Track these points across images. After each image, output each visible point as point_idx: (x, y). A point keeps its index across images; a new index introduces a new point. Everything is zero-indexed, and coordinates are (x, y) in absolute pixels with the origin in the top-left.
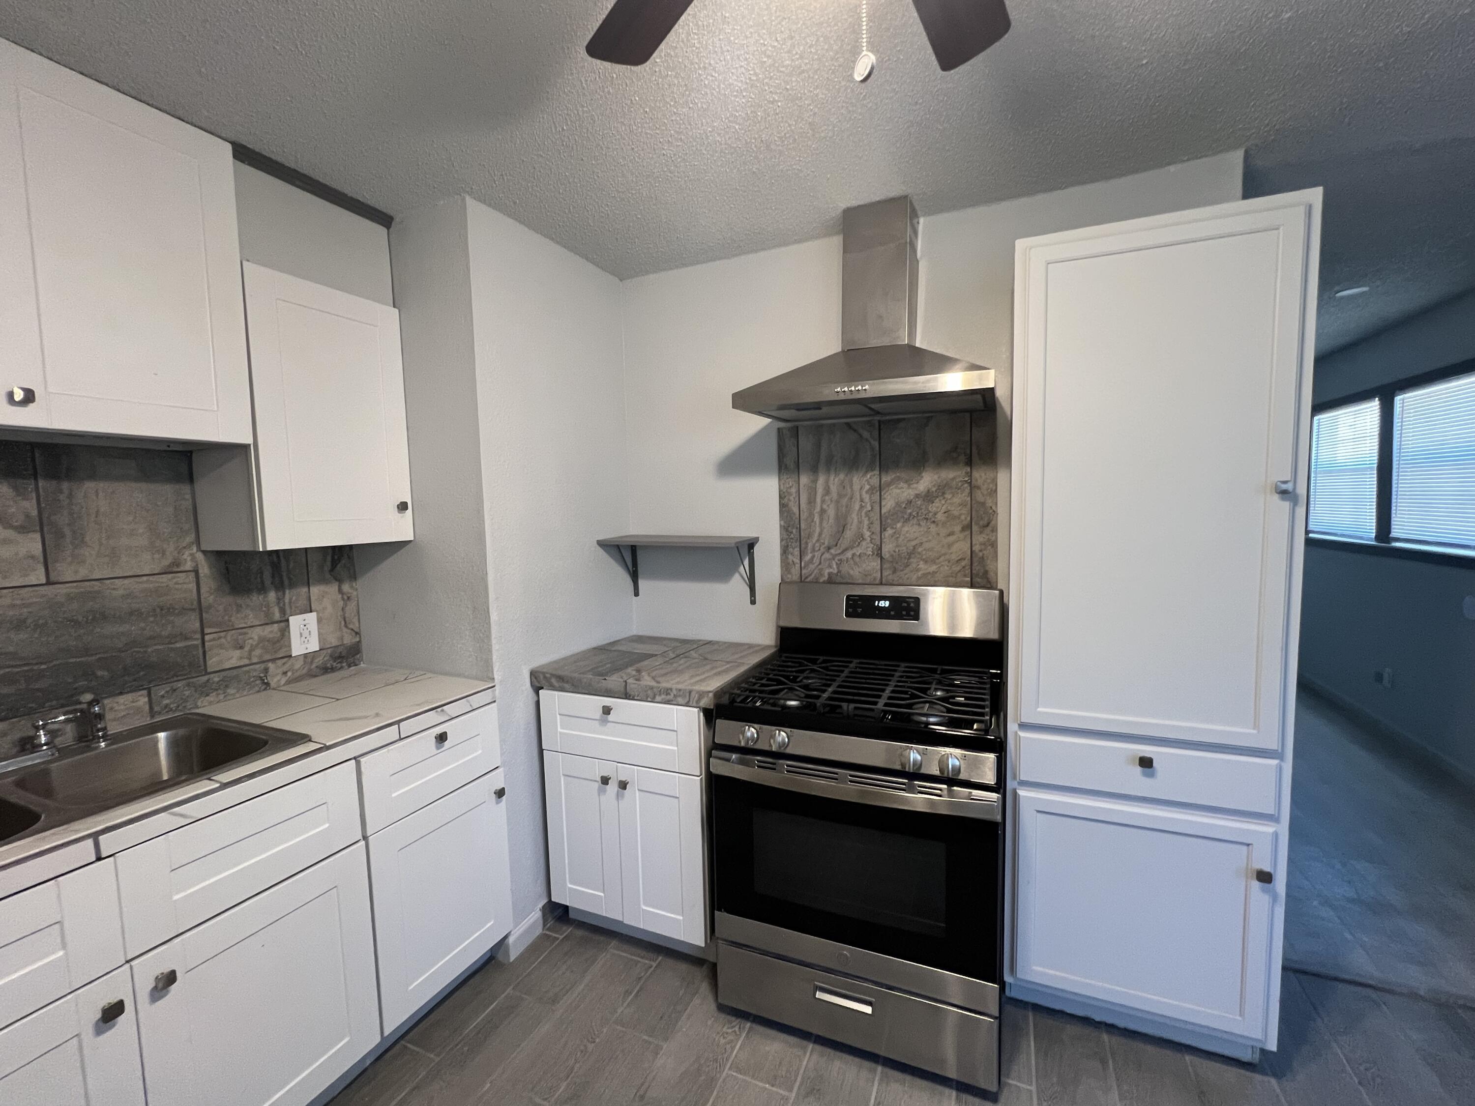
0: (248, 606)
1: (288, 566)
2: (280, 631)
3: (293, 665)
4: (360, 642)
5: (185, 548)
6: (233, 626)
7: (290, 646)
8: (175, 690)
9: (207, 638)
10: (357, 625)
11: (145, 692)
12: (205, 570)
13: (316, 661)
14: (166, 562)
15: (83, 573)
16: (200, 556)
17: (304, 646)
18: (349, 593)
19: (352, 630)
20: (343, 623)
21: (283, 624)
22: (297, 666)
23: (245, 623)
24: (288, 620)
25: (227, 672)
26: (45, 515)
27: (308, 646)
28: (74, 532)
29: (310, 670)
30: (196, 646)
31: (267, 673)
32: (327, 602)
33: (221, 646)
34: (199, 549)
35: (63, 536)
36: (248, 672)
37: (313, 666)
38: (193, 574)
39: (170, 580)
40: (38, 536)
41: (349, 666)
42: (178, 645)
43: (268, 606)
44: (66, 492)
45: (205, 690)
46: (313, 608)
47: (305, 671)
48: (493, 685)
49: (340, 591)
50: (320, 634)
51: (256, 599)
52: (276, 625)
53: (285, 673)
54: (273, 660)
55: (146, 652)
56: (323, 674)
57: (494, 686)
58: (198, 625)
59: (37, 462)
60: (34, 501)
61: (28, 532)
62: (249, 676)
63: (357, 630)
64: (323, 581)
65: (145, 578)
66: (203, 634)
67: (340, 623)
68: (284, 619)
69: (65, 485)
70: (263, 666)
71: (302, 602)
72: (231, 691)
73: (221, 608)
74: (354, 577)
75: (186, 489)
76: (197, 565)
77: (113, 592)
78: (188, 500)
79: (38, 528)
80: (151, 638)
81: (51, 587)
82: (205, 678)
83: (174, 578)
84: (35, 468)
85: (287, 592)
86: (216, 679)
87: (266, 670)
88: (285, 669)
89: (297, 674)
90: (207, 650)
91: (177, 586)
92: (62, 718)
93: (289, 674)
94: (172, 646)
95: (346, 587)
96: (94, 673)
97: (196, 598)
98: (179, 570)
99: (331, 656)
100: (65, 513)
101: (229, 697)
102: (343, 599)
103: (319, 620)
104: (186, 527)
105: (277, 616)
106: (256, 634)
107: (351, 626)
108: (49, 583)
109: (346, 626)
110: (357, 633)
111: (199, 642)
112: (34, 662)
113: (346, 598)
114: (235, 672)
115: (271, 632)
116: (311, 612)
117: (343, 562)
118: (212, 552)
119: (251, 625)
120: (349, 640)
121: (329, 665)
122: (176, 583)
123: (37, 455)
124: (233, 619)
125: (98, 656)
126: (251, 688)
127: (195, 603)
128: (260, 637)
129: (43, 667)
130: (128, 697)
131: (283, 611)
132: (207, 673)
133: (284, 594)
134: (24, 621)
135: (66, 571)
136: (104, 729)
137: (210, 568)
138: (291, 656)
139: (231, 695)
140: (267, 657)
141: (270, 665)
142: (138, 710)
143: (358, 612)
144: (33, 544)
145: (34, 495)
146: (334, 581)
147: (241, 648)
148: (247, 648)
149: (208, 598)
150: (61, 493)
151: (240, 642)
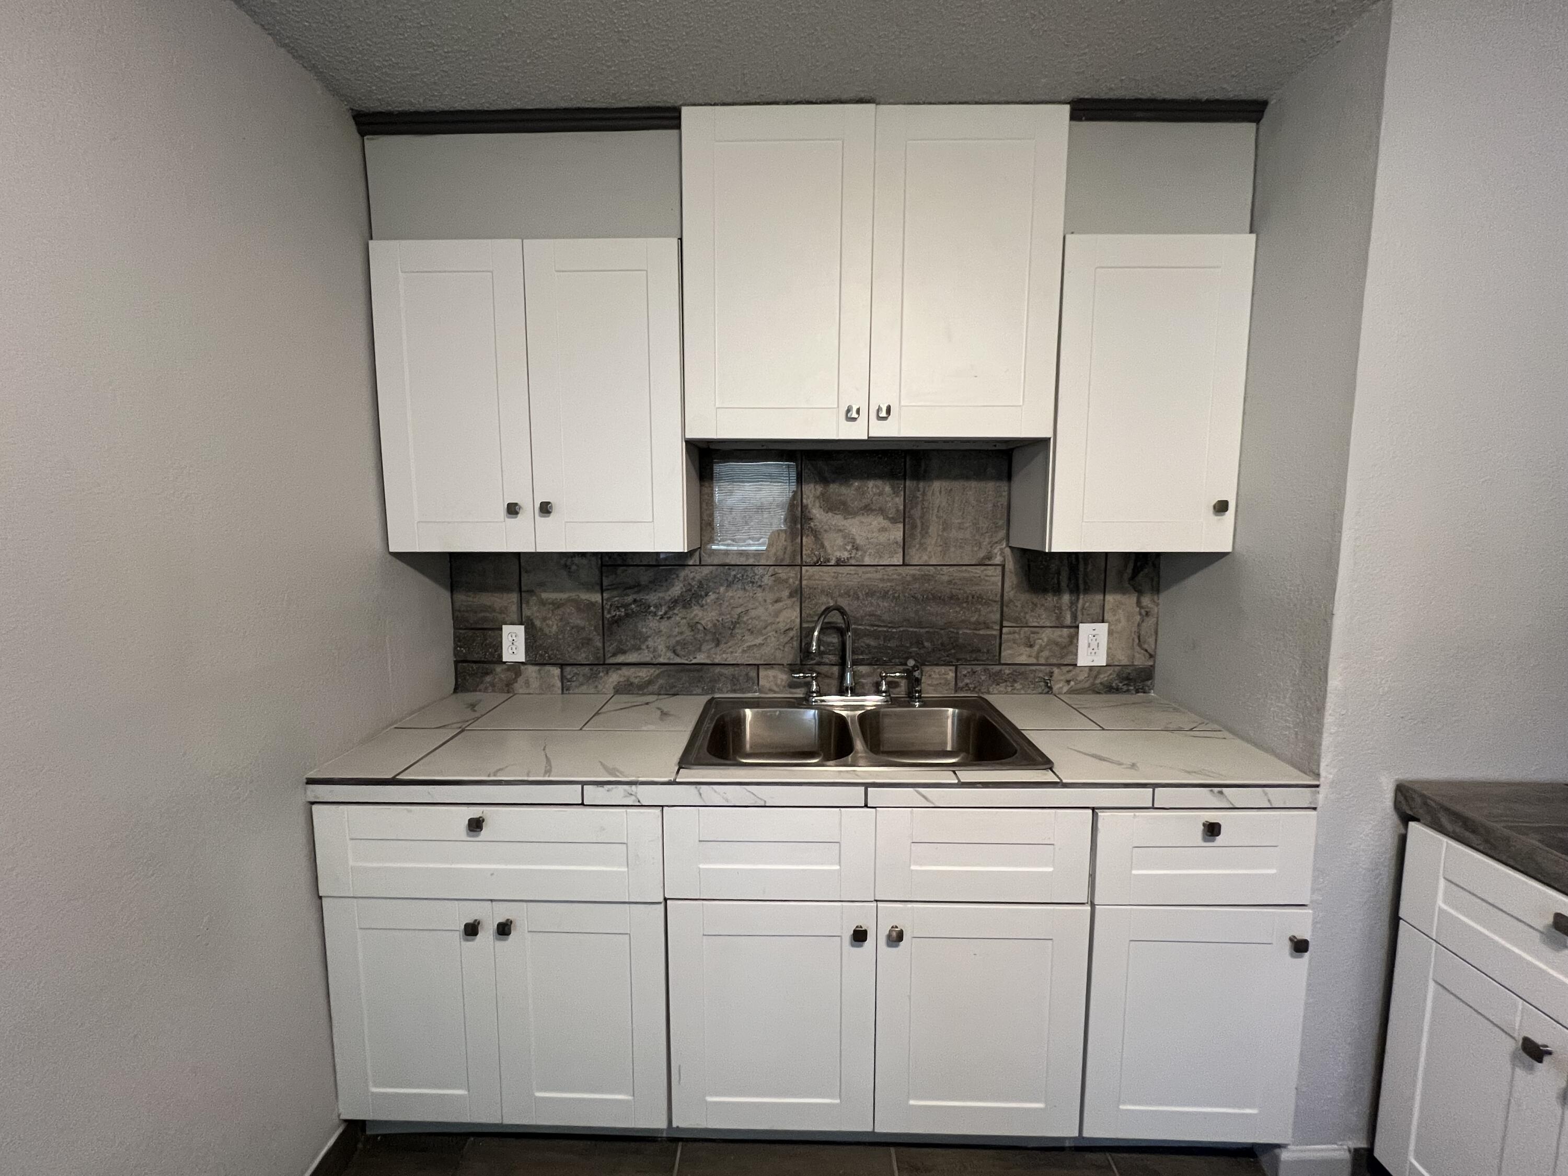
0: (1043, 605)
1: (1085, 569)
2: (1069, 637)
3: (1077, 675)
4: (1153, 666)
5: (996, 543)
6: (1027, 623)
7: (1076, 655)
8: (974, 672)
9: (1005, 630)
10: (1153, 647)
11: (953, 668)
12: (1010, 565)
13: (1102, 676)
14: (982, 554)
15: (925, 558)
16: (1008, 551)
17: (1091, 658)
18: (1148, 607)
19: (1146, 651)
20: (1137, 641)
21: (1072, 630)
22: (1081, 677)
23: (1039, 623)
24: (1078, 627)
25: (1017, 667)
26: (907, 510)
27: (1095, 659)
28: (923, 524)
29: (1093, 684)
30: (995, 636)
31: (1051, 677)
32: (1121, 614)
33: (1014, 641)
34: (1008, 545)
35: (916, 527)
36: (1035, 671)
37: (1098, 681)
38: (1000, 568)
39: (982, 571)
40: (901, 526)
41: (1137, 692)
42: (981, 632)
43: (1060, 608)
44: (921, 490)
45: (997, 679)
46: (1106, 618)
47: (1087, 685)
48: (1316, 783)
49: (1139, 603)
50: (1109, 648)
51: (1050, 600)
52: (1065, 630)
53: (1068, 682)
54: (1059, 665)
55: (958, 633)
56: (1106, 693)
57: (1317, 786)
58: (998, 616)
59: (908, 466)
60: (902, 498)
61: (896, 523)
62: (1035, 676)
63: (1153, 653)
64: (1121, 589)
65: (964, 568)
66: (1002, 627)
67: (1133, 640)
68: (1074, 625)
69: (921, 485)
70: (1048, 669)
71: (1095, 610)
72: (1018, 686)
73: (1018, 604)
74: (1156, 589)
75: (1004, 486)
76: (1005, 560)
77: (942, 576)
78: (1004, 497)
79: (902, 520)
80: (963, 621)
81: (905, 567)
82: (998, 668)
83: (985, 570)
84: (905, 472)
85: (1081, 597)
86: (1007, 672)
87: (1051, 674)
88: (1069, 676)
89: (1079, 686)
90: (1003, 642)
91: (986, 578)
92: (898, 674)
93: (1072, 683)
94: (977, 632)
95: (1146, 601)
96: (922, 644)
97: (1000, 591)
98: (989, 563)
99: (1118, 675)
100: (919, 507)
101: (1015, 692)
102: (1140, 614)
103: (1110, 633)
104: (1000, 523)
105: (1068, 620)
106: (1046, 635)
107: (1146, 646)
108: (904, 564)
109: (1140, 645)
110: (1151, 656)
111: (996, 633)
112: (890, 625)
113: (1144, 613)
114: (1023, 668)
115: (1061, 636)
116: (1103, 622)
117: (1146, 571)
118: (1018, 549)
119: (1043, 625)
120: (1141, 661)
121: (1114, 685)
122: (987, 576)
123: (908, 460)
124: (1028, 616)
125: (927, 630)
126: (1034, 688)
127: (999, 595)
128: (1049, 640)
129: (894, 630)
130: (943, 669)
131: (1074, 617)
132: (1000, 664)
133: (1078, 599)
134: (887, 592)
135: (916, 557)
136: (920, 692)
137: (1015, 563)
138: (1076, 665)
139: (1018, 690)
140: (1055, 661)
141: (1056, 670)
142: (947, 683)
143: (1156, 633)
144: (897, 533)
145: (902, 493)
146: (1133, 591)
147: (1031, 646)
148: (1036, 648)
149: (1010, 593)
150: (919, 491)
151: (1031, 639)
